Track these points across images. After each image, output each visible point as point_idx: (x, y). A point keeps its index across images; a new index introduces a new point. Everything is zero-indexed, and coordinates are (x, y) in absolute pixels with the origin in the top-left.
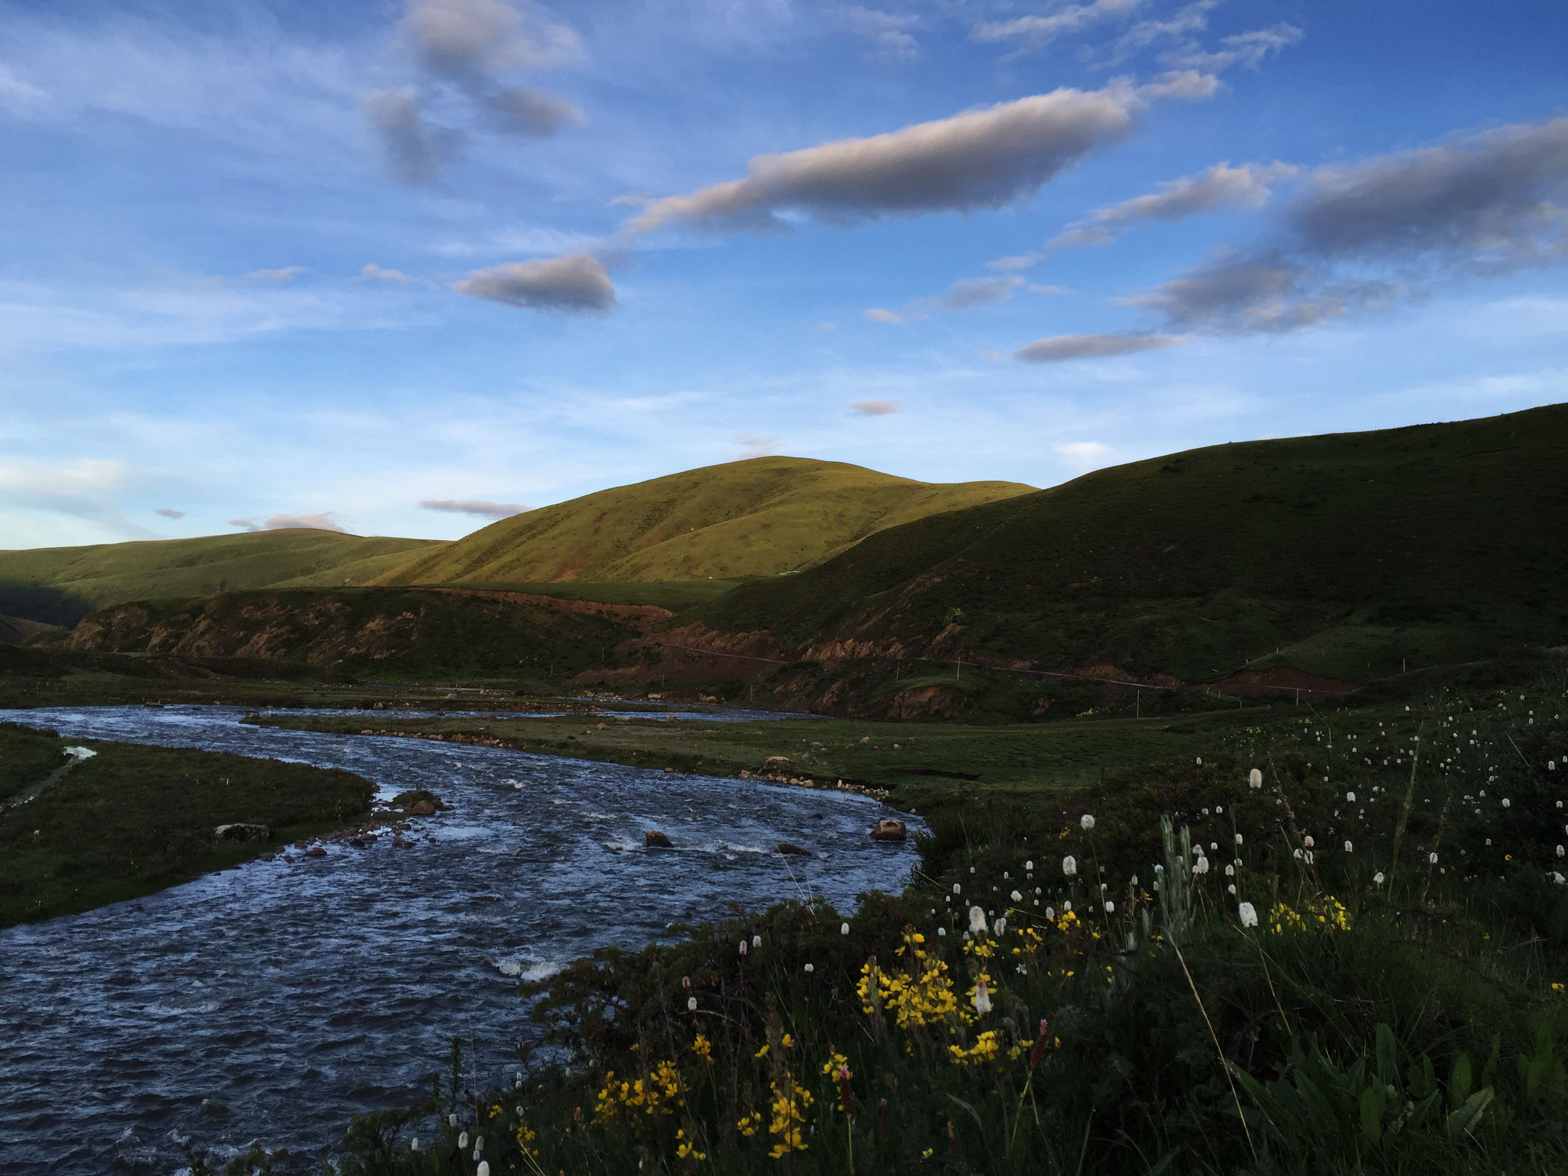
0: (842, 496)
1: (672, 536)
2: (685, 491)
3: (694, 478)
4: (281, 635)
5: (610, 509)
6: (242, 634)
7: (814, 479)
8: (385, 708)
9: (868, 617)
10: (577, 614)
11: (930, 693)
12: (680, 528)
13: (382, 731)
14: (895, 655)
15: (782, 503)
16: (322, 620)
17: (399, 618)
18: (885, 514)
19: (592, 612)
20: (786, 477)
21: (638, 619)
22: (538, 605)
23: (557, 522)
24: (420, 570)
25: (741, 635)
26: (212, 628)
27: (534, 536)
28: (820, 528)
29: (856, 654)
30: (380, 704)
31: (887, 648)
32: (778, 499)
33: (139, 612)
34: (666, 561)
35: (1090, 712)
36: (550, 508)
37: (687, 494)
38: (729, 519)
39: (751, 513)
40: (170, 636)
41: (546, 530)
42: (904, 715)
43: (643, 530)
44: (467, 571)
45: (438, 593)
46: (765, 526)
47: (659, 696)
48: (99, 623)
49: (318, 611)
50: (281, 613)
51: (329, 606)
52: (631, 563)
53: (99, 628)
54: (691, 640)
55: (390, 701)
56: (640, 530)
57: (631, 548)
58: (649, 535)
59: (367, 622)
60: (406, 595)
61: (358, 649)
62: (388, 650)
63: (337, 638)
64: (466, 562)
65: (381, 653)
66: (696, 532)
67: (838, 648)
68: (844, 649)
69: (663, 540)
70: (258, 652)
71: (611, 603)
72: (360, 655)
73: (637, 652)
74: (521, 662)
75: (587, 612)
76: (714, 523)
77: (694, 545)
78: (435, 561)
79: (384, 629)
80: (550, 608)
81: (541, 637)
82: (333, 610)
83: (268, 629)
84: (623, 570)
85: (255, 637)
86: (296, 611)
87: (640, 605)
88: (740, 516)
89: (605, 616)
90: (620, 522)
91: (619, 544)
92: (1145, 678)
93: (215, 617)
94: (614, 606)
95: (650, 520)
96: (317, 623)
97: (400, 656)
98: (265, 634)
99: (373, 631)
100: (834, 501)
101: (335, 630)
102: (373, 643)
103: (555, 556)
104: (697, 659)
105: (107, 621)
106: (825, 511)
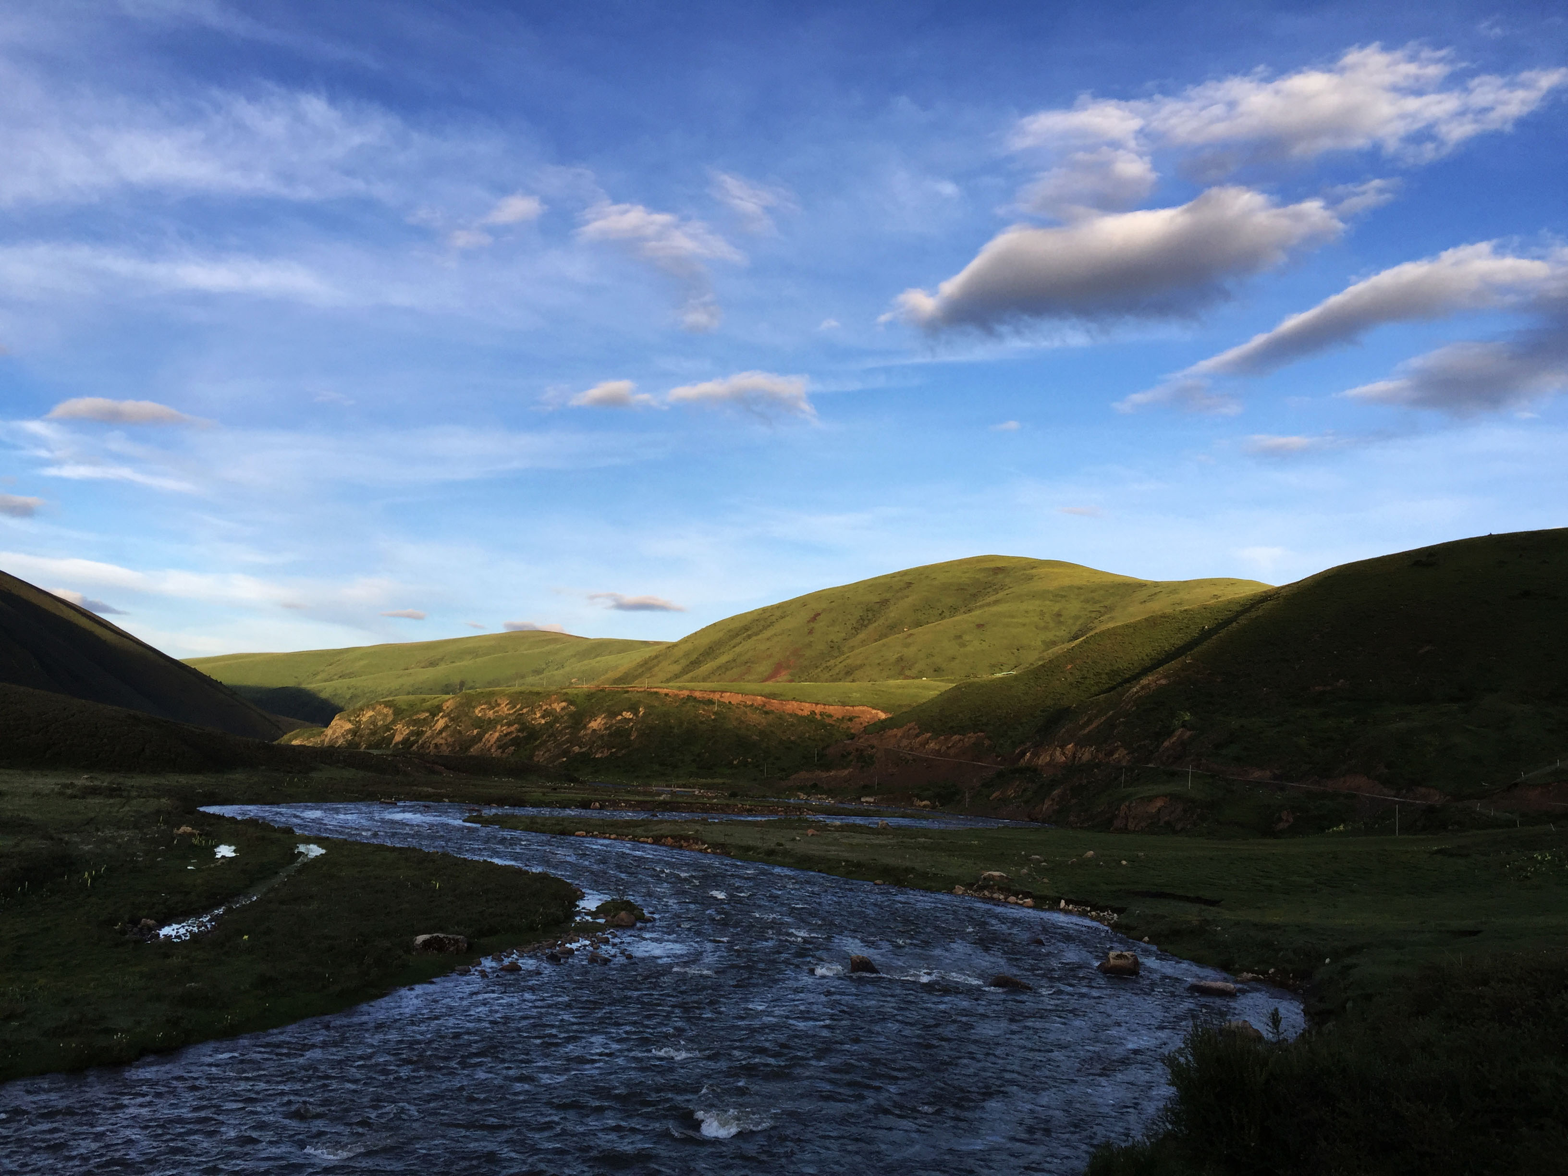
0: (1059, 595)
1: (886, 636)
2: (897, 591)
3: (907, 579)
4: (511, 732)
5: (824, 610)
6: (475, 732)
7: (1030, 578)
8: (602, 807)
9: (1090, 721)
10: (790, 715)
11: (1159, 803)
12: (893, 628)
13: (595, 833)
14: (1119, 762)
15: (996, 602)
16: (548, 719)
17: (619, 717)
18: (1105, 613)
19: (806, 713)
20: (1000, 576)
22: (752, 705)
23: (772, 623)
24: (640, 671)
25: (956, 737)
26: (449, 727)
27: (749, 637)
28: (1037, 627)
29: (1077, 759)
30: (597, 804)
31: (1111, 753)
32: (993, 598)
33: (385, 711)
34: (880, 661)
35: (1341, 827)
36: (764, 610)
37: (899, 594)
38: (943, 619)
39: (965, 613)
40: (412, 733)
41: (761, 631)
42: (1131, 826)
43: (856, 630)
44: (685, 671)
45: (656, 693)
46: (979, 626)
47: (872, 800)
48: (350, 721)
49: (544, 711)
50: (511, 712)
51: (555, 706)
52: (844, 663)
53: (349, 726)
54: (905, 742)
55: (606, 801)
56: (853, 631)
57: (845, 649)
58: (862, 636)
59: (590, 722)
60: (626, 695)
61: (581, 747)
62: (608, 750)
63: (561, 738)
64: (684, 662)
65: (602, 752)
66: (909, 632)
67: (1058, 753)
68: (1064, 754)
69: (876, 641)
70: (489, 750)
71: (825, 705)
72: (583, 753)
73: (849, 754)
74: (735, 762)
75: (800, 713)
76: (928, 623)
77: (907, 646)
78: (655, 661)
79: (605, 729)
80: (764, 709)
81: (755, 737)
82: (558, 710)
83: (499, 727)
84: (837, 670)
85: (487, 736)
86: (525, 711)
87: (853, 706)
88: (953, 616)
89: (818, 717)
90: (833, 622)
91: (832, 644)
92: (1404, 791)
93: (452, 715)
94: (827, 707)
95: (863, 620)
96: (543, 722)
97: (619, 755)
98: (495, 732)
99: (595, 730)
100: (1051, 601)
101: (560, 728)
102: (594, 742)
103: (770, 656)
104: (910, 761)
105: (357, 719)
106: (1042, 611)
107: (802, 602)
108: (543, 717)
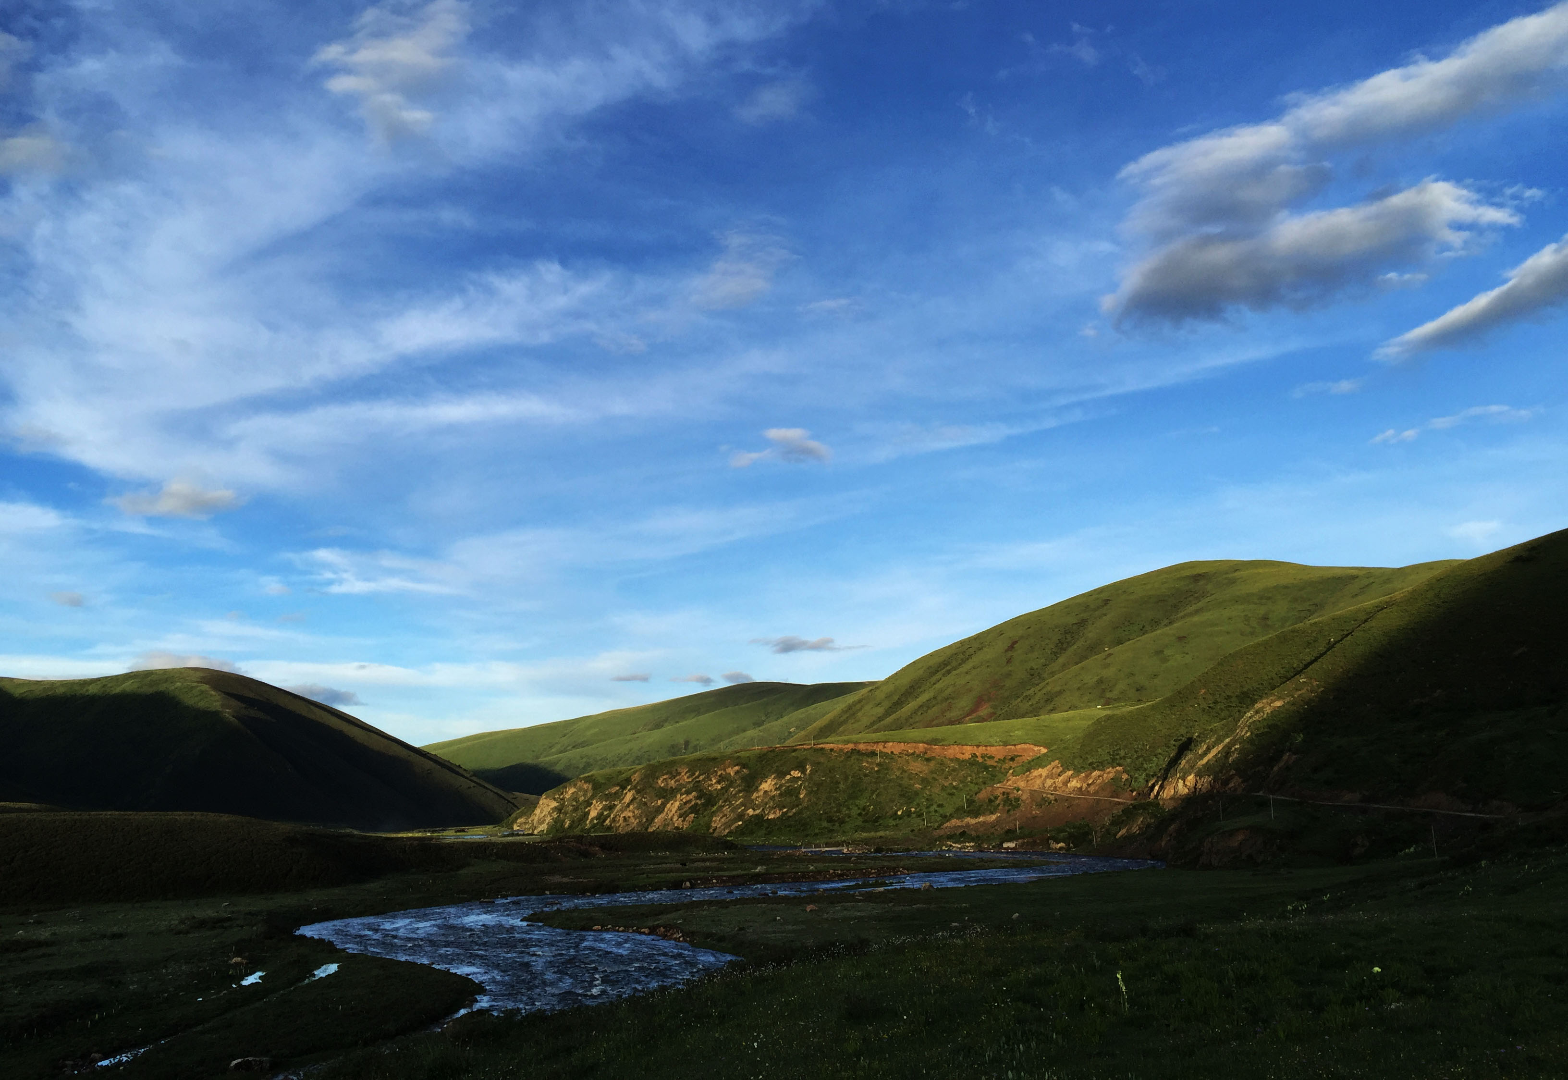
0: (1266, 596)
1: (1085, 658)
2: (1095, 610)
3: (1104, 596)
4: (690, 801)
5: (1022, 637)
6: (660, 802)
7: (1233, 582)
8: (693, 887)
9: (1209, 749)
10: (951, 760)
11: (1240, 837)
12: (1093, 648)
14: (1236, 790)
15: (1197, 612)
16: (723, 784)
17: (788, 777)
19: (967, 756)
20: (1201, 583)
21: (1012, 759)
22: (913, 754)
23: (970, 656)
24: (845, 717)
25: (1096, 773)
26: (636, 799)
27: (949, 672)
28: (1242, 634)
29: (1197, 789)
30: (688, 884)
31: (1225, 783)
32: (1194, 607)
33: (585, 786)
34: (1079, 685)
36: (962, 643)
37: (1097, 613)
38: (1144, 634)
39: (1166, 626)
40: (605, 808)
41: (960, 664)
42: (1215, 862)
43: (1056, 654)
44: (888, 713)
45: (822, 749)
46: (1181, 639)
47: (1014, 845)
48: (555, 799)
49: (720, 776)
50: (690, 780)
51: (729, 770)
52: (1044, 691)
53: (554, 804)
54: (1049, 782)
56: (1053, 656)
57: (1045, 675)
58: (1061, 660)
59: (761, 784)
60: (793, 753)
61: (754, 810)
62: (780, 810)
63: (736, 801)
64: (887, 704)
65: (775, 813)
66: (1109, 652)
67: (1180, 785)
68: (1186, 786)
69: (1077, 664)
70: (671, 820)
71: (986, 746)
72: (757, 815)
73: (996, 798)
74: (899, 813)
75: (961, 757)
76: (1129, 640)
77: (1107, 666)
78: (858, 707)
79: (776, 789)
80: (926, 756)
81: (917, 786)
82: (732, 774)
83: (679, 796)
84: (1037, 698)
85: (668, 806)
86: (701, 778)
87: (1015, 745)
88: (1155, 630)
89: (980, 760)
90: (1032, 648)
91: (1032, 672)
92: (1480, 806)
93: (639, 788)
94: (988, 748)
95: (1062, 644)
96: (719, 787)
97: (791, 814)
98: (676, 801)
99: (766, 791)
100: (1256, 604)
101: (733, 793)
102: (766, 804)
103: (970, 690)
104: (1053, 802)
105: (561, 797)
106: (1246, 616)
107: (998, 631)
108: (719, 782)
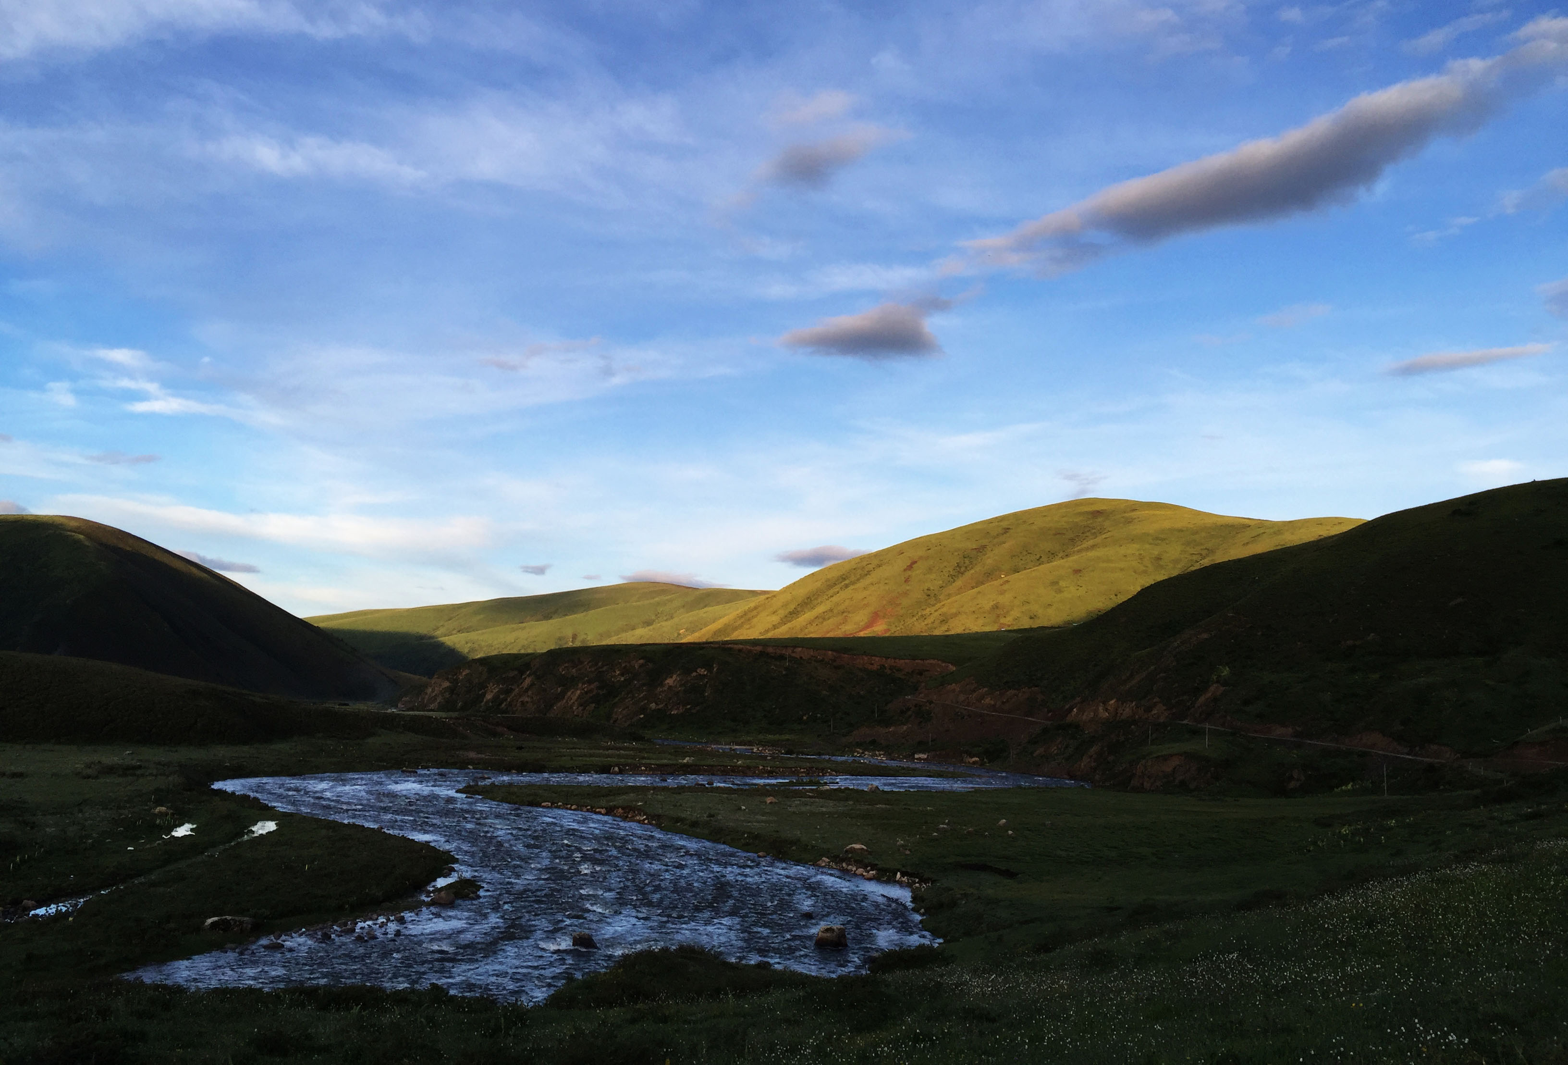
0: (1160, 538)
1: (983, 583)
2: (995, 538)
3: (1005, 524)
4: (591, 691)
5: (921, 558)
6: (559, 689)
8: (621, 772)
9: (1131, 676)
10: (860, 670)
11: (1175, 762)
12: (990, 575)
13: (560, 804)
14: (1157, 717)
15: (1093, 547)
16: (627, 676)
17: (694, 674)
18: (1207, 555)
19: (875, 667)
20: (1100, 519)
21: (921, 674)
22: (822, 661)
23: (869, 572)
24: (739, 622)
25: (1011, 692)
26: (535, 684)
27: (847, 586)
28: (1135, 572)
29: (1119, 715)
30: (616, 769)
31: (1149, 710)
32: (1091, 542)
34: (975, 609)
35: (1350, 787)
37: (996, 540)
38: (1040, 564)
39: (1062, 558)
40: (501, 691)
41: (858, 580)
42: (1147, 785)
43: (953, 578)
44: (784, 621)
45: (730, 649)
46: (1077, 571)
47: (925, 756)
48: (447, 679)
49: (624, 668)
50: (592, 669)
51: (633, 663)
52: (939, 612)
53: (446, 684)
54: (962, 697)
55: (627, 765)
56: (950, 579)
57: (941, 597)
58: (959, 583)
59: (666, 679)
60: (701, 652)
61: (657, 704)
62: (684, 706)
63: (639, 694)
64: (782, 613)
65: (678, 709)
66: (1006, 579)
67: (1101, 709)
69: (973, 588)
70: (571, 707)
71: (895, 658)
72: (659, 710)
73: (909, 709)
74: (805, 718)
75: (869, 667)
76: (1025, 569)
77: (1002, 593)
78: (755, 612)
79: (681, 686)
80: (835, 664)
81: (824, 692)
82: (636, 667)
83: (580, 685)
84: (931, 619)
85: (569, 693)
86: (605, 668)
87: (922, 660)
88: (1051, 562)
89: (888, 672)
90: (930, 570)
91: (929, 592)
92: (1417, 748)
93: (538, 674)
94: (897, 661)
95: (960, 567)
96: (622, 679)
97: (694, 711)
98: (577, 689)
99: (671, 686)
100: (1151, 544)
101: (637, 686)
102: (670, 699)
103: (867, 605)
104: (965, 718)
105: (455, 677)
106: (1140, 554)
107: (899, 550)
108: (622, 675)
